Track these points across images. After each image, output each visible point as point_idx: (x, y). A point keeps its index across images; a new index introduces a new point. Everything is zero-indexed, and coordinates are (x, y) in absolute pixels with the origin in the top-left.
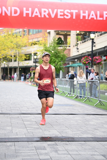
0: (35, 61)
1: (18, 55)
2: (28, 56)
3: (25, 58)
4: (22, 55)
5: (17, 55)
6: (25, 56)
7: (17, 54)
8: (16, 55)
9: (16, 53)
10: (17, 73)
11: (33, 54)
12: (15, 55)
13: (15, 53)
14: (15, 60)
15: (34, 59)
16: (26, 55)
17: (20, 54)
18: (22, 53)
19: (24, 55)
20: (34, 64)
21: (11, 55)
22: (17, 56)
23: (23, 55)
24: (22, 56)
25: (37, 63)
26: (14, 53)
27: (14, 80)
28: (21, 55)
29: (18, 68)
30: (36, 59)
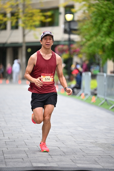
0: (67, 27)
1: (23, 12)
2: (49, 13)
3: (43, 18)
4: (34, 11)
5: (21, 10)
6: (41, 14)
7: (21, 7)
8: (18, 12)
9: (17, 5)
10: (19, 60)
11: (62, 10)
12: (15, 10)
13: (15, 4)
14: (14, 24)
15: (66, 22)
16: (43, 11)
17: (27, 10)
18: (33, 5)
19: (38, 11)
20: (66, 36)
21: (3, 11)
22: (21, 15)
23: (36, 11)
24: (32, 15)
25: (74, 32)
26: (12, 6)
27: (11, 78)
28: (30, 11)
29: (24, 48)
30: (70, 22)
